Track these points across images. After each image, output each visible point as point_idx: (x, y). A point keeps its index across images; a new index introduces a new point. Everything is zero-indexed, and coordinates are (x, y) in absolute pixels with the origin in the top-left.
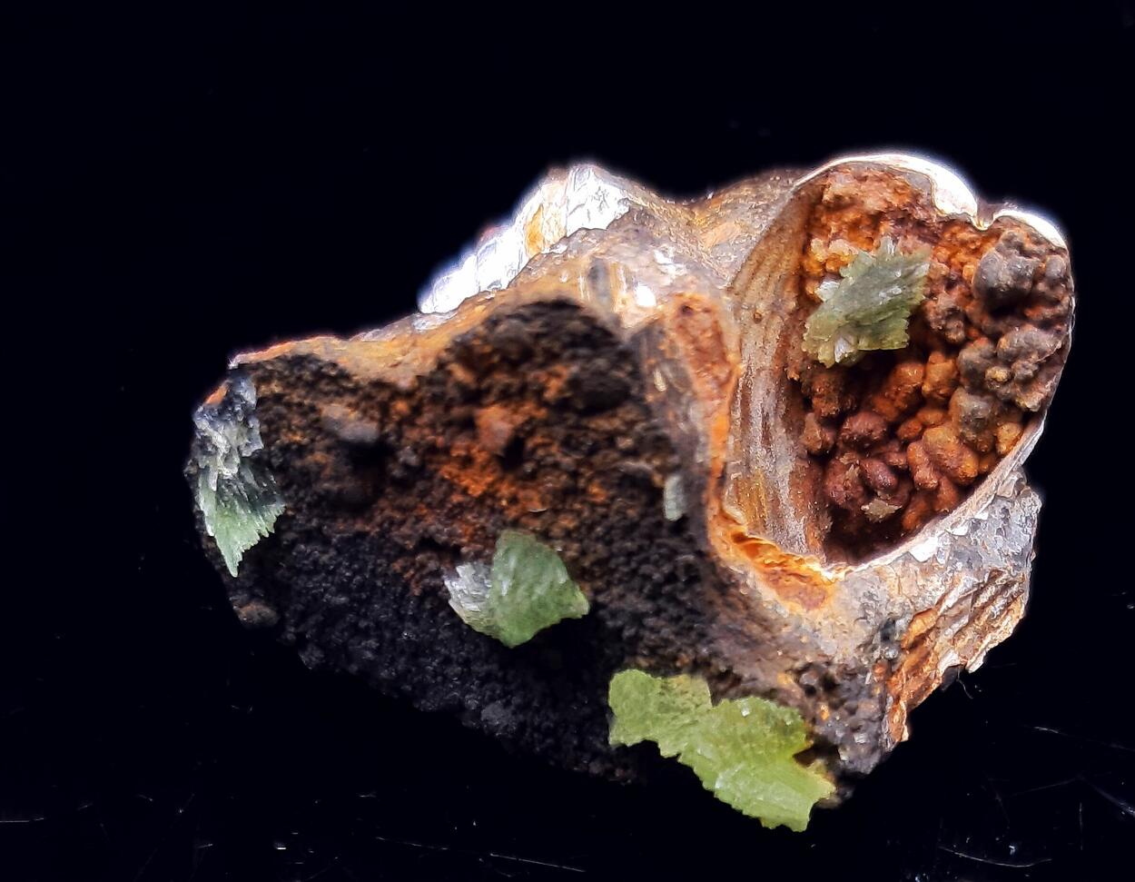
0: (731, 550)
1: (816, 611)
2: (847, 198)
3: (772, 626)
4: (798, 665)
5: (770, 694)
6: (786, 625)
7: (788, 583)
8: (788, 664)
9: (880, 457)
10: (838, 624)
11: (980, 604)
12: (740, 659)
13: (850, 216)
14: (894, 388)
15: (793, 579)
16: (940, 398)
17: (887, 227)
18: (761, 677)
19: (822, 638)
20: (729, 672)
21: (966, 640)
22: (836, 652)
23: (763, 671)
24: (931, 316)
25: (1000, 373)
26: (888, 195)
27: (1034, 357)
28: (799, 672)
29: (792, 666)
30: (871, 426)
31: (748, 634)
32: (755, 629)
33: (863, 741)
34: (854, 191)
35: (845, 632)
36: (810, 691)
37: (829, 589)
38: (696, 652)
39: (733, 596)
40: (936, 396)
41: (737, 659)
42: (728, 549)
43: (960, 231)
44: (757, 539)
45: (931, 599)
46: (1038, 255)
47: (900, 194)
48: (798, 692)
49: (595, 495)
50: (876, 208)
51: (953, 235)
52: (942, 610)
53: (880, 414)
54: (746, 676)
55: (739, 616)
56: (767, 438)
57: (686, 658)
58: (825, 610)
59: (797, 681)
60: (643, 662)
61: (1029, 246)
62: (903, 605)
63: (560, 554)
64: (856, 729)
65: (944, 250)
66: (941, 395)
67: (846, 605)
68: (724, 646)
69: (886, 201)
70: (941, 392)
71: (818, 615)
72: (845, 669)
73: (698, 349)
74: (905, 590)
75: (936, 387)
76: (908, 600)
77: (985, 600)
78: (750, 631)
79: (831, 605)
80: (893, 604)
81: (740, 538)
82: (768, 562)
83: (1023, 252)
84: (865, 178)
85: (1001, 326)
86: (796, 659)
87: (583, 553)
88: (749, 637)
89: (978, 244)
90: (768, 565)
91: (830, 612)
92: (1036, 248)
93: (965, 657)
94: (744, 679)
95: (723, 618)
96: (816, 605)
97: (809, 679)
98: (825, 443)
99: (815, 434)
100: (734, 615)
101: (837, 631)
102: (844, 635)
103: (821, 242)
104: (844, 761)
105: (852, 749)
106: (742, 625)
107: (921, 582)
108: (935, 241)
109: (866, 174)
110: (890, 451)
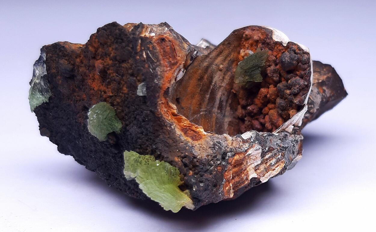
0: (170, 117)
1: (196, 142)
2: (249, 36)
3: (177, 141)
4: (183, 155)
5: (171, 163)
6: (182, 142)
7: (190, 133)
8: (179, 154)
9: (257, 119)
10: (203, 147)
11: (266, 158)
12: (165, 150)
13: (250, 41)
14: (260, 96)
15: (192, 132)
16: (273, 99)
17: (260, 45)
18: (170, 157)
19: (195, 149)
20: (160, 154)
21: (261, 170)
22: (199, 155)
23: (171, 155)
24: (268, 72)
25: (288, 92)
26: (260, 35)
27: (298, 86)
28: (183, 158)
29: (181, 155)
30: (253, 108)
31: (168, 143)
32: (170, 141)
33: (202, 185)
34: (251, 34)
35: (204, 150)
36: (185, 165)
37: (203, 137)
38: (152, 147)
39: (165, 129)
40: (271, 99)
41: (163, 150)
42: (169, 116)
43: (279, 46)
44: (181, 117)
45: (243, 150)
46: (299, 54)
47: (263, 35)
48: (180, 163)
49: (125, 90)
50: (256, 39)
51: (277, 48)
52: (247, 154)
53: (256, 105)
54: (165, 156)
55: (167, 137)
56: (220, 107)
57: (149, 149)
58: (199, 142)
59: (182, 161)
60: (138, 150)
61: (297, 51)
62: (231, 149)
63: (115, 110)
64: (202, 182)
65: (275, 53)
66: (272, 98)
67: (207, 142)
68: (160, 146)
69: (259, 37)
70: (273, 97)
71: (196, 143)
72: (201, 161)
73: (164, 51)
74: (234, 145)
75: (271, 95)
76: (234, 148)
77: (268, 157)
78: (169, 142)
79: (202, 142)
80: (228, 148)
81: (174, 115)
82: (185, 125)
83: (295, 53)
84: (254, 30)
85: (289, 76)
86: (182, 153)
87: (123, 111)
88: (168, 144)
89: (284, 50)
90: (184, 126)
91: (201, 143)
92: (299, 52)
93: (260, 176)
94: (164, 157)
95: (161, 137)
96: (197, 140)
97: (186, 161)
98: (243, 114)
99: (240, 112)
100: (165, 136)
101: (201, 149)
102: (203, 150)
103: (244, 50)
104: (194, 191)
105: (197, 187)
106: (167, 140)
107: (241, 144)
108: (273, 49)
109: (255, 28)
110: (260, 118)
